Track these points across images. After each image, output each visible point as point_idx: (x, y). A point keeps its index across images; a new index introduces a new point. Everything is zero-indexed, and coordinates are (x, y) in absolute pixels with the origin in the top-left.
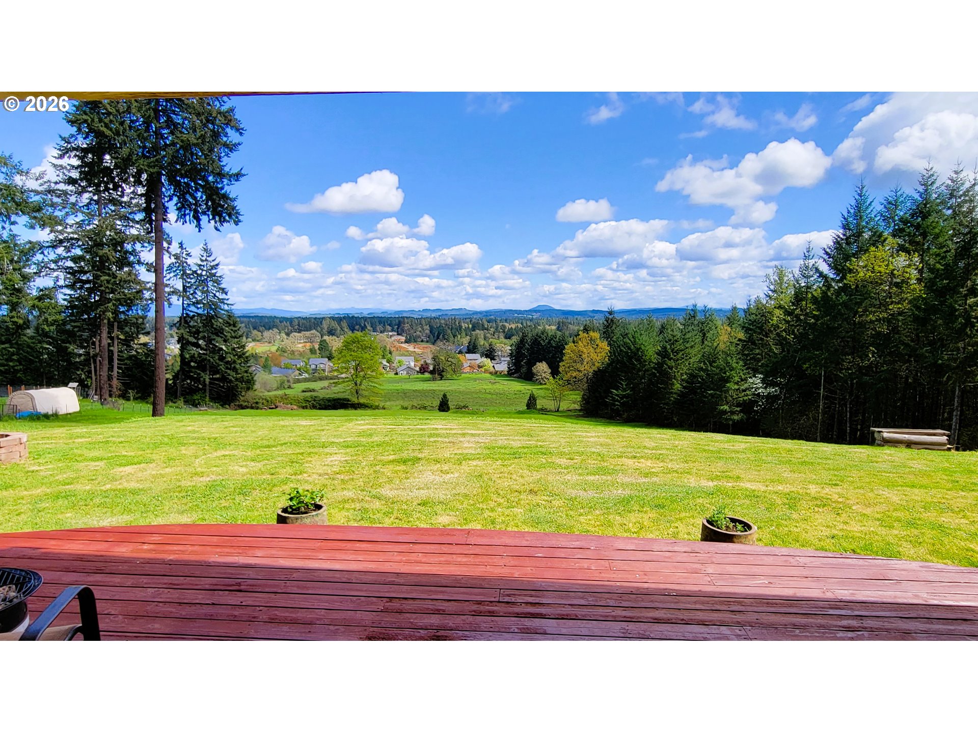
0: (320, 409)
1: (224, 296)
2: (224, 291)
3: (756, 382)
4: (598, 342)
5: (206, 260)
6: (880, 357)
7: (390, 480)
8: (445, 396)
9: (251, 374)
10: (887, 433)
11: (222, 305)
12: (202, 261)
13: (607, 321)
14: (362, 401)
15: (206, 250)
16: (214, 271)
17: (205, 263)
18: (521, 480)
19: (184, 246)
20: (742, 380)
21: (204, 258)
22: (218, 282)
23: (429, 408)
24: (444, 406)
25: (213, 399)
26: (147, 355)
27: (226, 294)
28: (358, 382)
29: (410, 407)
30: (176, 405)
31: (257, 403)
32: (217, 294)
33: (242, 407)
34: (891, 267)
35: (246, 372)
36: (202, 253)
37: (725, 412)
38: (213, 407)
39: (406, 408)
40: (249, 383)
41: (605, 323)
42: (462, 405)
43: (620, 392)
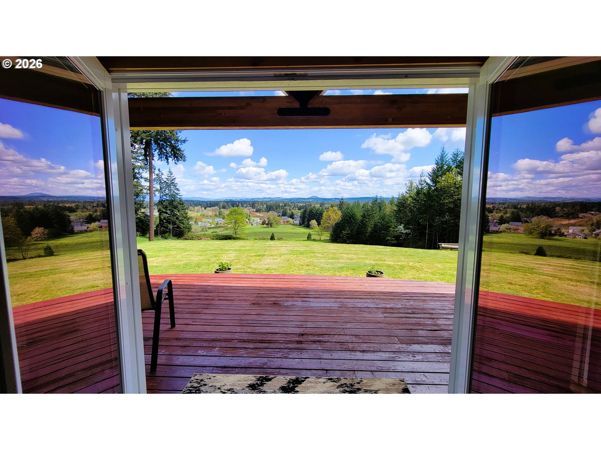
0: (220, 240)
1: (178, 192)
2: (178, 190)
3: (401, 227)
4: (337, 211)
5: (170, 176)
6: (450, 217)
7: (254, 262)
8: (273, 234)
9: (190, 225)
10: (443, 245)
11: (177, 196)
12: (168, 177)
14: (238, 236)
15: (170, 172)
16: (173, 181)
17: (169, 178)
18: (304, 262)
19: (160, 171)
20: (395, 227)
21: (169, 176)
22: (175, 186)
23: (267, 239)
24: (272, 238)
25: (174, 236)
26: (145, 217)
28: (236, 228)
29: (258, 239)
30: (158, 238)
31: (193, 237)
32: (175, 191)
33: (186, 239)
34: (455, 181)
35: (188, 224)
36: (168, 173)
37: (388, 240)
38: (173, 239)
39: (257, 239)
40: (189, 229)
41: (340, 203)
42: (280, 238)
43: (346, 232)
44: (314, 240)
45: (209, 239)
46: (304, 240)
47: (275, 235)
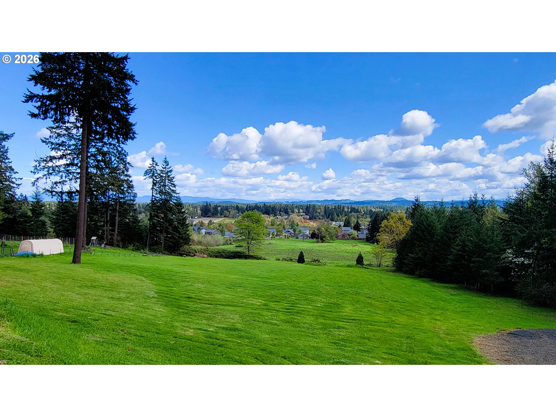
0: (226, 258)
1: (174, 189)
3: (509, 253)
4: (405, 219)
5: (165, 168)
8: (301, 253)
9: (188, 235)
11: (173, 194)
12: (163, 168)
13: (415, 206)
14: (251, 254)
15: (166, 162)
16: (169, 174)
17: (165, 169)
19: (154, 160)
20: (501, 250)
21: (164, 167)
22: (171, 180)
23: (294, 260)
24: (301, 260)
25: (165, 249)
26: (134, 223)
27: (175, 187)
28: (249, 242)
29: (281, 259)
30: (144, 252)
31: (189, 252)
32: (171, 187)
33: (181, 255)
35: (185, 233)
36: (163, 163)
38: (165, 254)
39: (279, 260)
40: (187, 240)
41: (413, 207)
42: (316, 259)
43: (413, 256)
44: (369, 265)
45: (206, 256)
46: (349, 266)
47: (304, 254)
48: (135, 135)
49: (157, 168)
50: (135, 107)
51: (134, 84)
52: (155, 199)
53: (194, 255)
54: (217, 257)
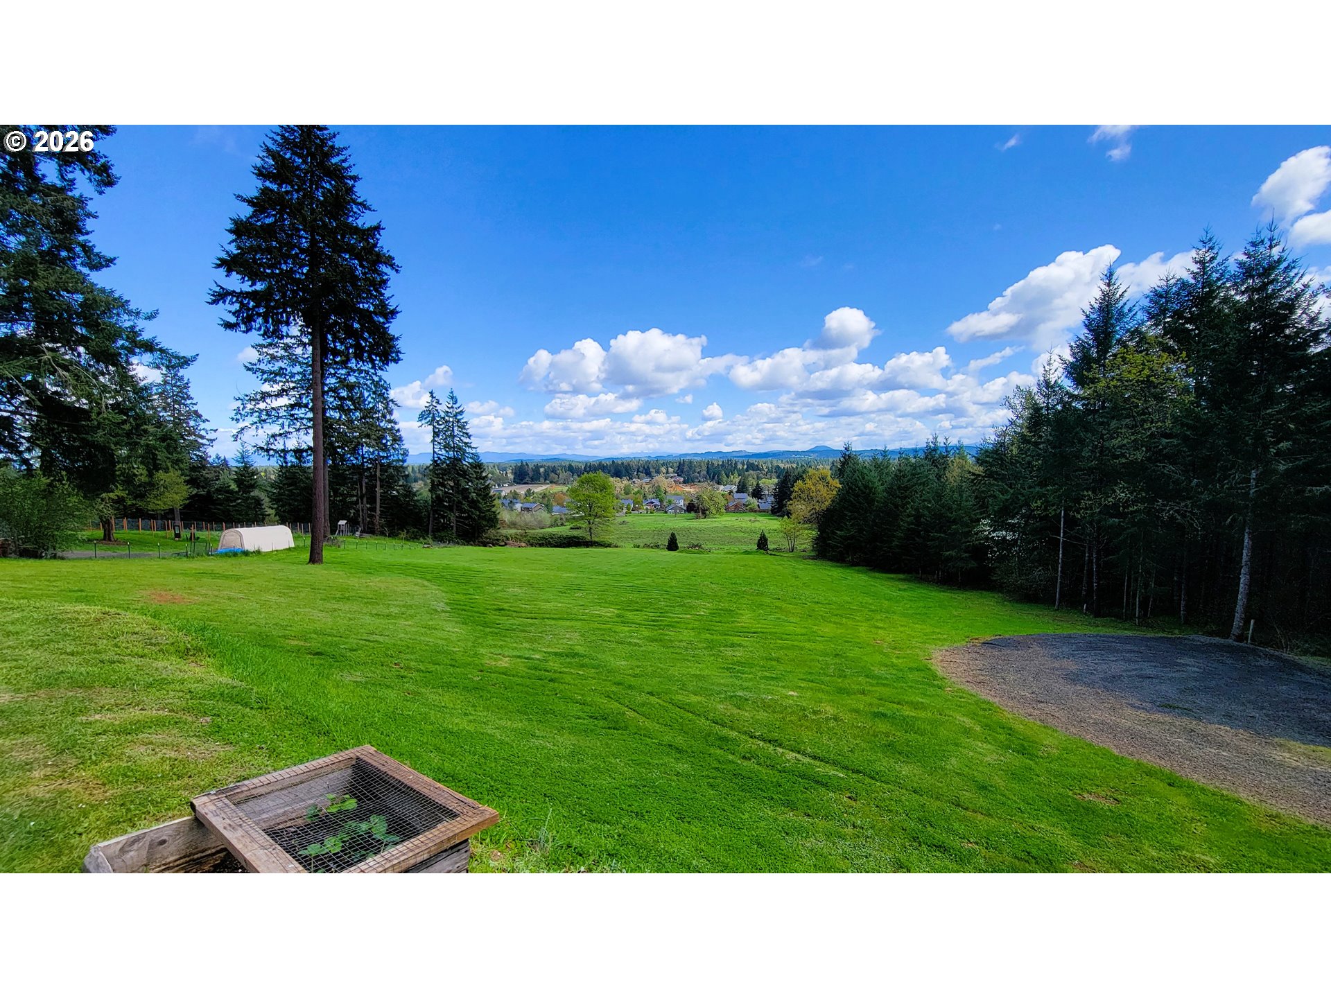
1: (467, 440)
2: (468, 435)
4: (829, 478)
5: (452, 407)
8: (673, 535)
9: (494, 512)
11: (467, 449)
12: (449, 408)
13: (844, 458)
14: (595, 539)
15: (452, 398)
16: (459, 417)
17: (452, 410)
19: (434, 395)
21: (450, 406)
22: (463, 427)
23: (662, 547)
24: (672, 545)
25: (459, 536)
26: (405, 496)
27: (469, 437)
28: (591, 521)
29: (642, 545)
30: (426, 541)
31: (498, 540)
32: (462, 438)
33: (485, 545)
35: (489, 511)
36: (449, 400)
37: (950, 559)
38: (458, 543)
39: (638, 547)
40: (493, 521)
41: (842, 459)
42: (696, 544)
44: (777, 550)
45: (523, 544)
46: (746, 553)
47: (677, 537)
48: (401, 356)
49: (439, 407)
50: (397, 309)
51: (394, 271)
52: (439, 458)
53: (506, 544)
54: (541, 545)
